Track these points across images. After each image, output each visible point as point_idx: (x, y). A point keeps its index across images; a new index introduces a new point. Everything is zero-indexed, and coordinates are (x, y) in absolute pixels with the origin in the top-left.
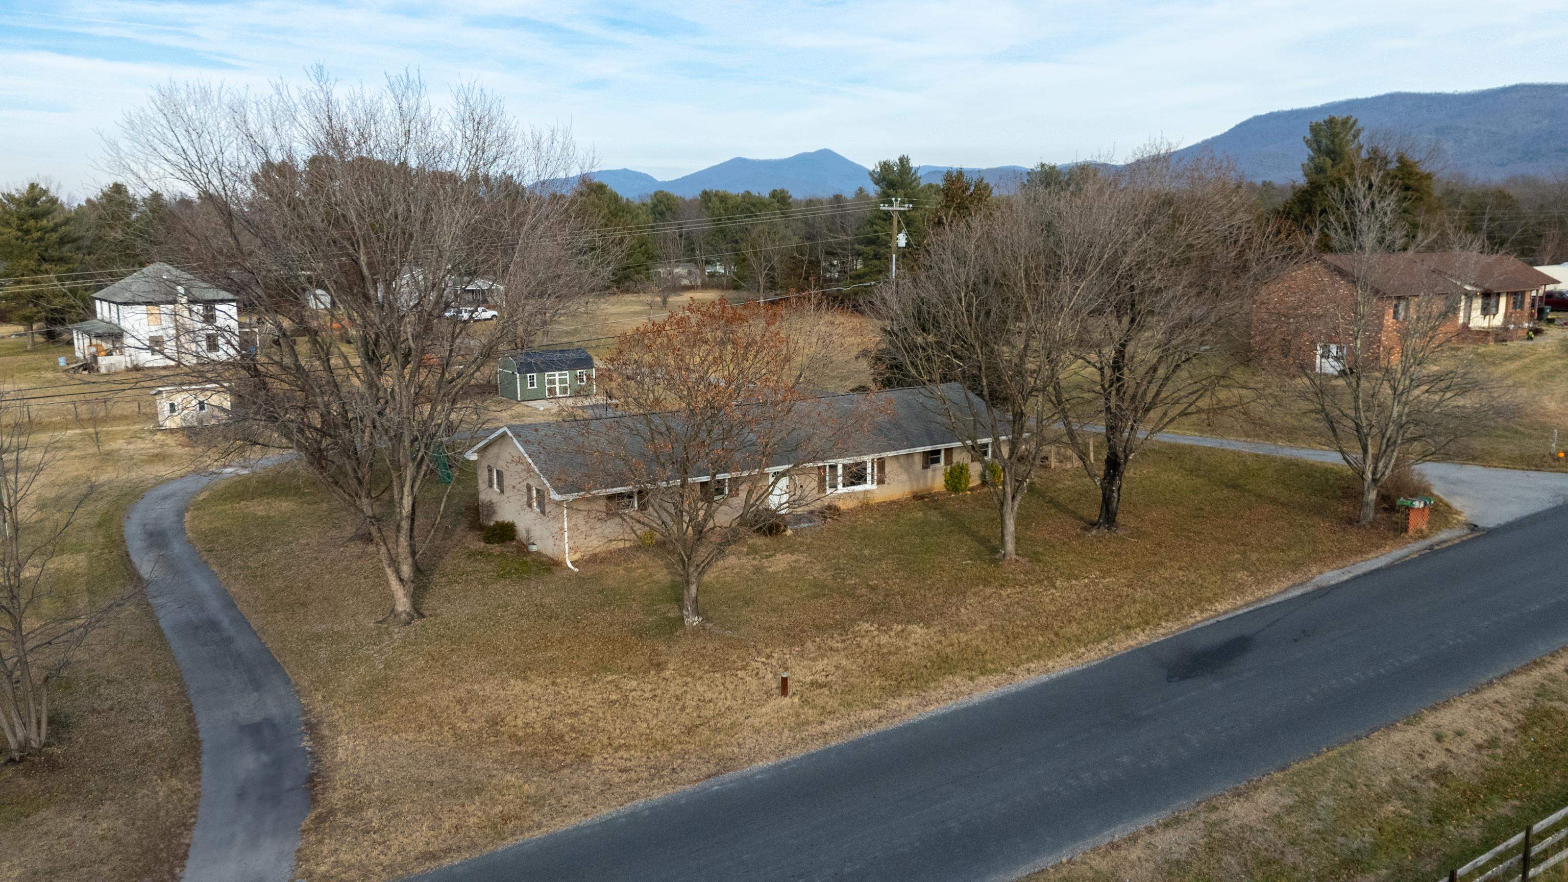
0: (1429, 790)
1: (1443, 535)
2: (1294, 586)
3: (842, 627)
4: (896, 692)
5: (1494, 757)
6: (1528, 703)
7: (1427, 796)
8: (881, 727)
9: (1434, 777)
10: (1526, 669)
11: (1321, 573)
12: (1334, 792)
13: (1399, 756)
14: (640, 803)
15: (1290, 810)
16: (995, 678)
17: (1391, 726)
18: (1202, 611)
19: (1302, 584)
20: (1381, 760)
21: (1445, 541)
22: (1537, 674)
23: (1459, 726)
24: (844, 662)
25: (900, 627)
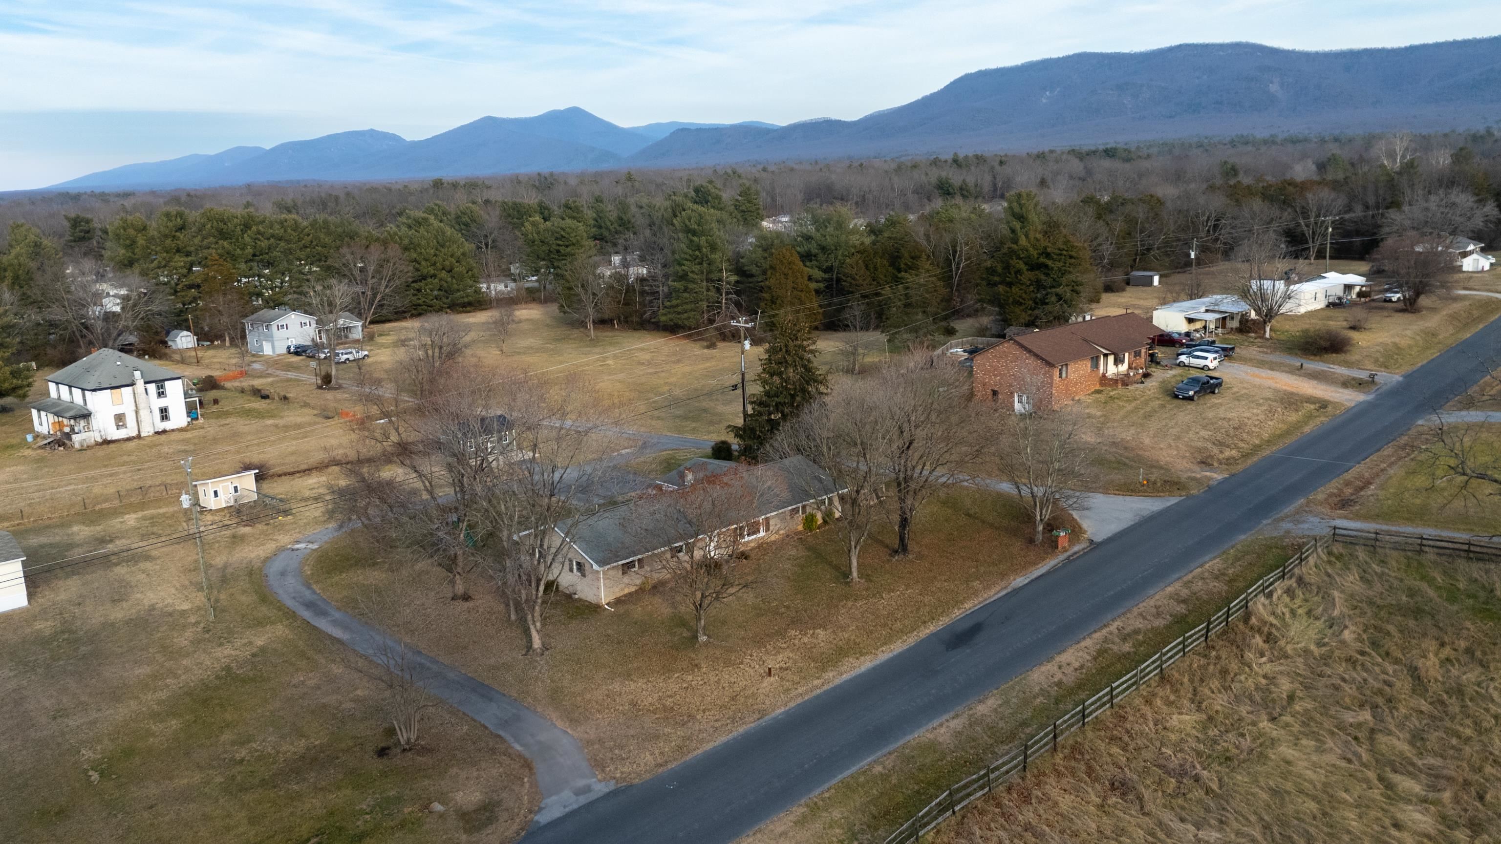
0: (1054, 691)
1: (1076, 548)
2: (1002, 589)
3: (781, 633)
4: (824, 669)
5: (1081, 673)
6: (1098, 647)
7: (1053, 693)
8: (825, 688)
9: (1056, 685)
10: (1101, 629)
11: (1015, 579)
12: (1017, 696)
13: (1043, 678)
14: (735, 734)
15: (1000, 706)
16: (868, 657)
17: (1041, 664)
18: (959, 609)
19: (1006, 588)
20: (1036, 680)
21: (1075, 553)
22: (1104, 631)
23: (1068, 661)
24: (791, 655)
25: (811, 632)
